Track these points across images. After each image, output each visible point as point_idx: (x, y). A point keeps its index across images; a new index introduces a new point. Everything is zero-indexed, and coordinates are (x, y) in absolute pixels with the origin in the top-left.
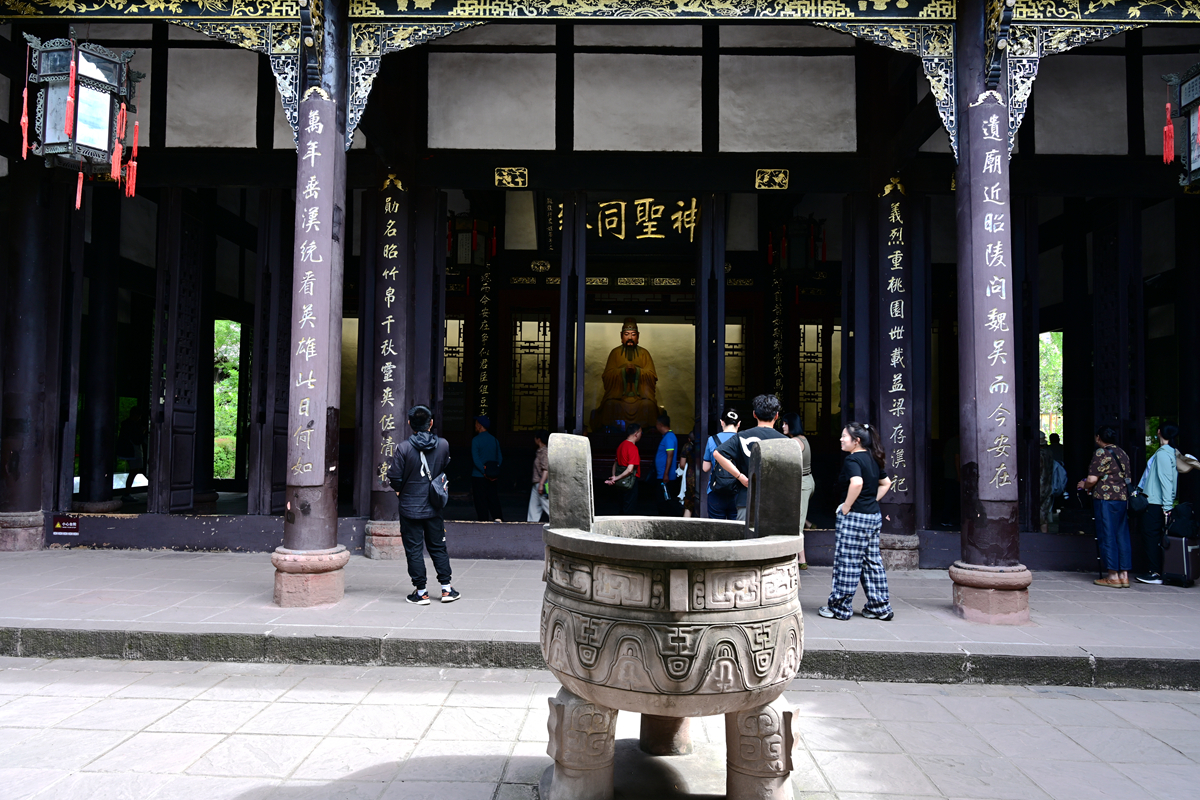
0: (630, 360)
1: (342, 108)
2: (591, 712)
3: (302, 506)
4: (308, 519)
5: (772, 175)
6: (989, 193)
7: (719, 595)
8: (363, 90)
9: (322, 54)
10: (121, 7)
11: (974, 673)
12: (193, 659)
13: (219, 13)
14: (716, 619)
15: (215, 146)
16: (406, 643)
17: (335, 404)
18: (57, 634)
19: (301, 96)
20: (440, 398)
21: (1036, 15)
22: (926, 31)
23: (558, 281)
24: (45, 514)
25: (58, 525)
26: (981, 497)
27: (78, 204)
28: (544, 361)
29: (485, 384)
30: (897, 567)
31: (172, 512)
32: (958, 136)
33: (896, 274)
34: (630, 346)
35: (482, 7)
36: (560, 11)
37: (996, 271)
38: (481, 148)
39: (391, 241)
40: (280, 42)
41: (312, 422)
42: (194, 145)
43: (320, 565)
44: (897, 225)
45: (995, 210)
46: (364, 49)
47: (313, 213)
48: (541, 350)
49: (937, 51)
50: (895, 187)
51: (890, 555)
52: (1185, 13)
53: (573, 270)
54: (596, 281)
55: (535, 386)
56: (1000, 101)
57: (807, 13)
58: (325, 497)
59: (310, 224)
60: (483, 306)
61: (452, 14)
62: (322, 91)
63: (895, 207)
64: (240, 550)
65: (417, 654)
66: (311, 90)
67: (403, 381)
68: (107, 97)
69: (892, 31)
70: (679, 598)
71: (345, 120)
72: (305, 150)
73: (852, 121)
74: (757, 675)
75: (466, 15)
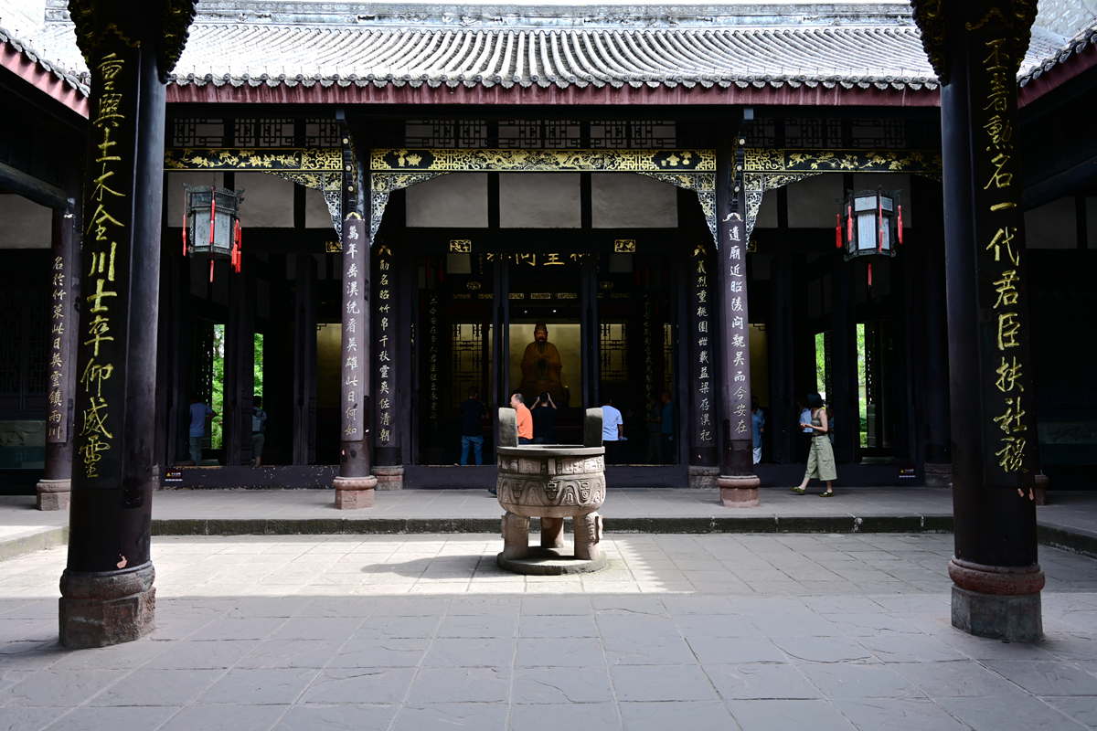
0: (541, 352)
1: (368, 223)
2: (519, 519)
3: (352, 453)
4: (355, 459)
5: (625, 244)
6: (733, 270)
7: (567, 469)
8: (379, 212)
9: (357, 194)
10: (235, 164)
11: (716, 528)
12: (303, 533)
13: (294, 167)
14: (566, 477)
15: (266, 226)
16: (419, 521)
17: (367, 394)
18: (228, 522)
19: (344, 217)
20: (417, 387)
21: (760, 167)
22: (700, 177)
23: (489, 296)
24: (160, 468)
25: (169, 475)
26: (732, 438)
27: (211, 280)
28: (478, 356)
29: (434, 373)
30: (706, 486)
31: (243, 465)
32: (718, 237)
33: (702, 305)
34: (541, 341)
35: (448, 164)
36: (493, 166)
37: (738, 313)
38: (441, 226)
39: (384, 288)
40: (329, 184)
41: (356, 405)
42: (253, 226)
43: (363, 485)
44: (702, 274)
45: (737, 280)
46: (379, 188)
47: (354, 285)
48: (475, 348)
49: (706, 189)
50: (701, 251)
51: (701, 479)
52: (842, 167)
53: (501, 304)
54: (515, 296)
55: (471, 374)
56: (739, 219)
57: (633, 167)
58: (364, 447)
59: (352, 291)
60: (432, 316)
61: (430, 168)
62: (357, 215)
63: (701, 263)
64: (289, 488)
65: (425, 527)
66: (351, 214)
67: (394, 377)
68: (229, 218)
69: (680, 177)
70: (552, 470)
71: (370, 229)
72: (348, 249)
73: (675, 208)
74: (583, 500)
75: (439, 169)
